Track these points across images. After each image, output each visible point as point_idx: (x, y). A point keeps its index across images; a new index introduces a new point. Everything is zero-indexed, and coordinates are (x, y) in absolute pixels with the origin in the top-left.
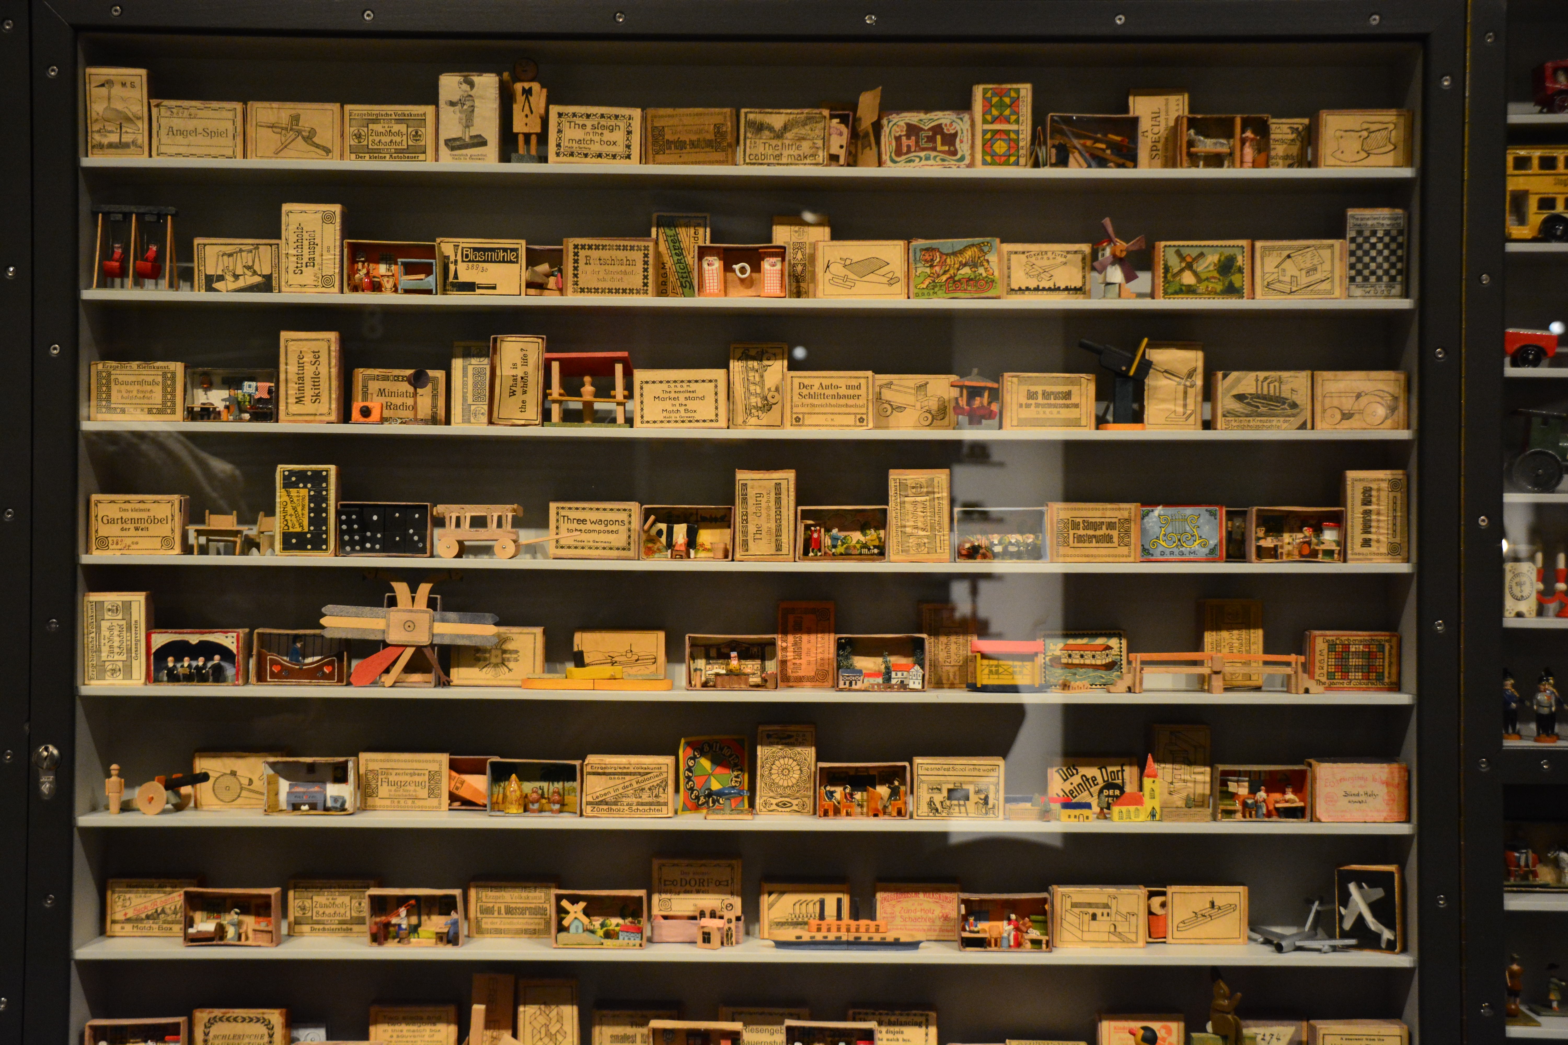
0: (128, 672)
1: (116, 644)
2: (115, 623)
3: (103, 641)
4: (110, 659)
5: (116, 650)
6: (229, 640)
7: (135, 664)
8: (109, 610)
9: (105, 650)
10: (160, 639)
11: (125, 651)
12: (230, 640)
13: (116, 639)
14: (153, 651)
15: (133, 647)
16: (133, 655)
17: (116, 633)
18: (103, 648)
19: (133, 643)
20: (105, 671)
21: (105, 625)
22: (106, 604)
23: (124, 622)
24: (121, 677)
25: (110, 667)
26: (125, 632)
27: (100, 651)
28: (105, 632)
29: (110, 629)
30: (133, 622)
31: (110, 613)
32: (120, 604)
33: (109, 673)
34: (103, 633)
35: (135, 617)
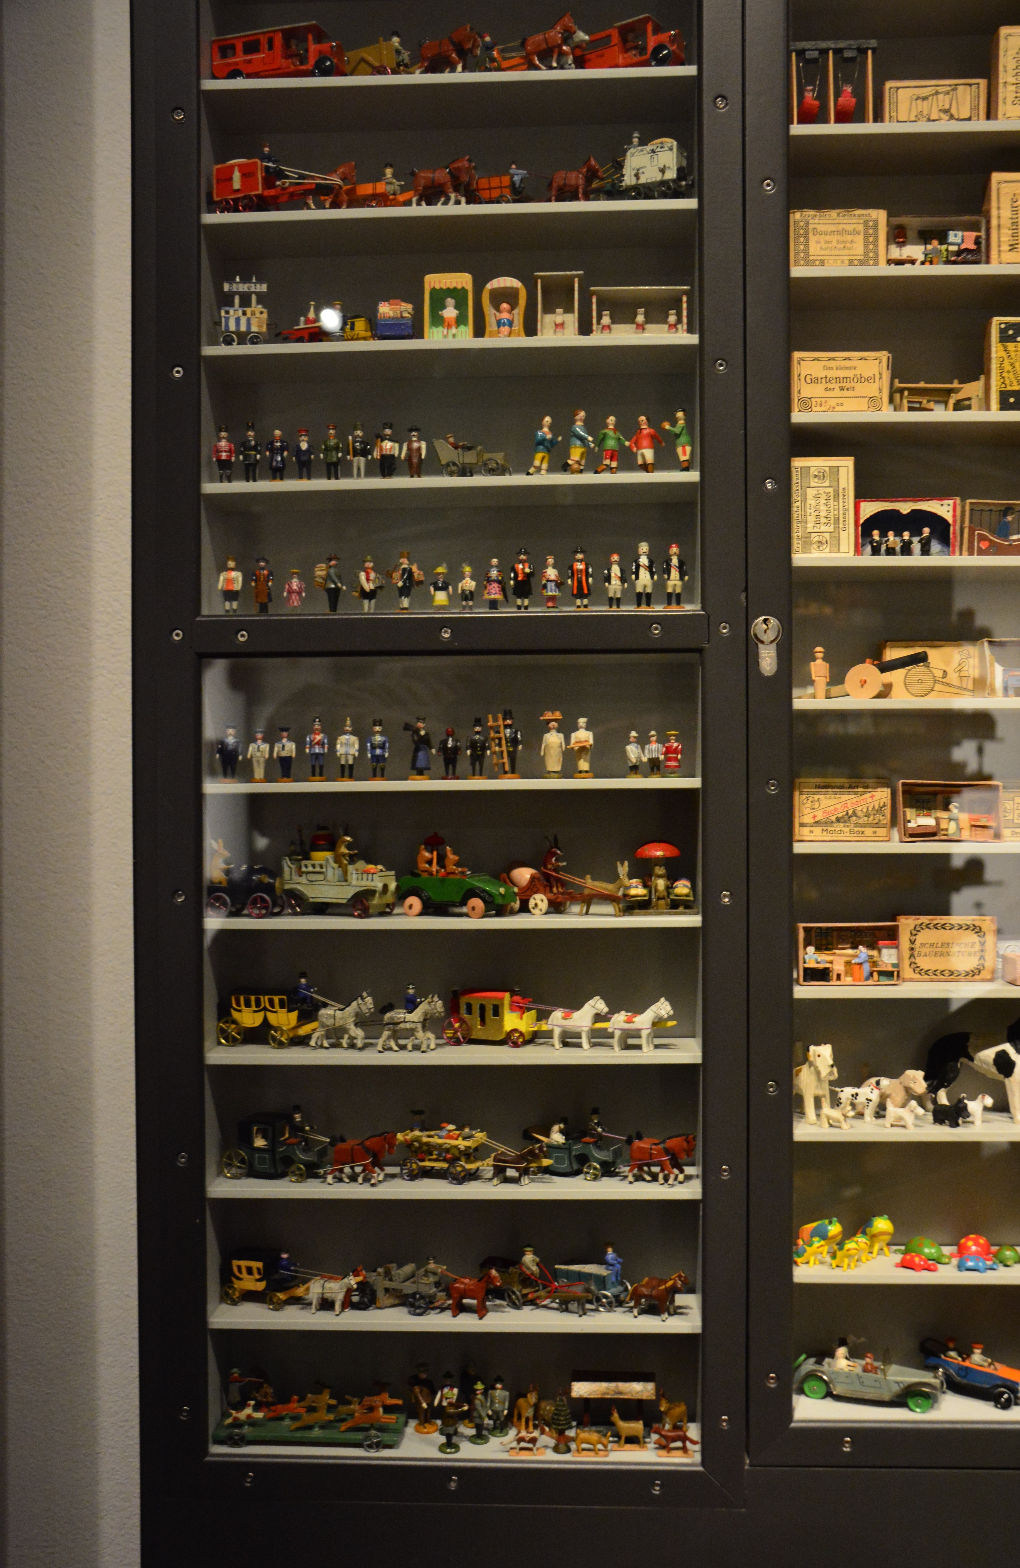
0: (835, 544)
1: (823, 514)
2: (821, 490)
3: (809, 511)
4: (816, 530)
5: (823, 520)
6: (943, 509)
7: (843, 535)
8: (816, 476)
9: (811, 520)
10: (869, 509)
11: (832, 521)
12: (946, 508)
13: (823, 508)
14: (862, 521)
15: (841, 516)
16: (841, 526)
17: (823, 501)
18: (809, 518)
19: (841, 512)
20: (811, 543)
21: (811, 492)
22: (812, 470)
23: (831, 490)
24: (828, 550)
25: (817, 539)
26: (832, 501)
27: (806, 522)
28: (811, 501)
29: (817, 497)
30: (841, 490)
31: (816, 480)
32: (827, 469)
33: (815, 546)
34: (809, 502)
35: (843, 483)
